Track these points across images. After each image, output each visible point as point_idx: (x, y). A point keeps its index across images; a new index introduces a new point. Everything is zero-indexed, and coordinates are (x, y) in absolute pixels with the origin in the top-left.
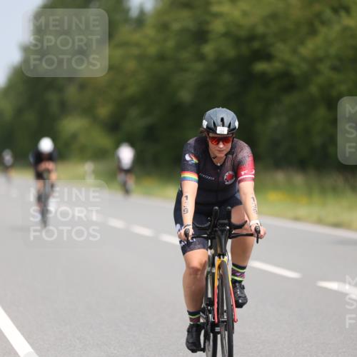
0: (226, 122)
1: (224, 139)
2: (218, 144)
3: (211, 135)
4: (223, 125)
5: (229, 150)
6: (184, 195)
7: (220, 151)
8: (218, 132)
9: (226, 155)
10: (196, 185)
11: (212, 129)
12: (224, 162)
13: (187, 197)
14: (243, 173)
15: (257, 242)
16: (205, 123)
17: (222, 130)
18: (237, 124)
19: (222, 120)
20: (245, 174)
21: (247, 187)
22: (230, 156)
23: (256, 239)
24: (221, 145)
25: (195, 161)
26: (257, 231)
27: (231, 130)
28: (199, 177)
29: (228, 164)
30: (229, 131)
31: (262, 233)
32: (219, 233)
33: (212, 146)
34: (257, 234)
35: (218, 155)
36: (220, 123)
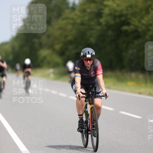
0: (90, 53)
1: (90, 59)
2: (88, 61)
3: (85, 58)
5: (92, 63)
6: (76, 82)
7: (88, 64)
8: (87, 57)
9: (91, 65)
10: (80, 78)
11: (85, 56)
12: (91, 68)
13: (77, 83)
14: (97, 72)
16: (82, 54)
17: (89, 56)
18: (94, 53)
19: (88, 52)
21: (100, 77)
22: (93, 65)
23: (105, 98)
25: (79, 69)
27: (92, 56)
28: (81, 75)
29: (92, 69)
31: (108, 95)
33: (85, 62)
34: (106, 96)
35: (88, 66)
36: (88, 53)
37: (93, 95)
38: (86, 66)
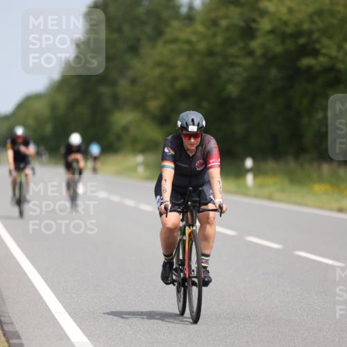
0: (196, 122)
1: (194, 135)
2: (190, 139)
3: (184, 132)
4: (194, 125)
5: (198, 143)
6: (164, 179)
7: (192, 144)
8: (190, 130)
9: (197, 147)
10: (173, 171)
11: (184, 128)
12: (196, 154)
13: (166, 180)
14: (211, 161)
15: (221, 216)
16: (179, 123)
17: (193, 129)
18: (204, 123)
19: (193, 120)
20: (213, 162)
21: (215, 172)
22: (200, 148)
23: (219, 214)
24: (193, 140)
25: (172, 152)
26: (221, 207)
27: (200, 128)
28: (176, 165)
29: (199, 154)
30: (198, 129)
31: (224, 209)
32: (192, 208)
33: (185, 141)
34: (220, 209)
35: (190, 148)
36: (191, 123)
37: (194, 207)
38: (186, 149)
